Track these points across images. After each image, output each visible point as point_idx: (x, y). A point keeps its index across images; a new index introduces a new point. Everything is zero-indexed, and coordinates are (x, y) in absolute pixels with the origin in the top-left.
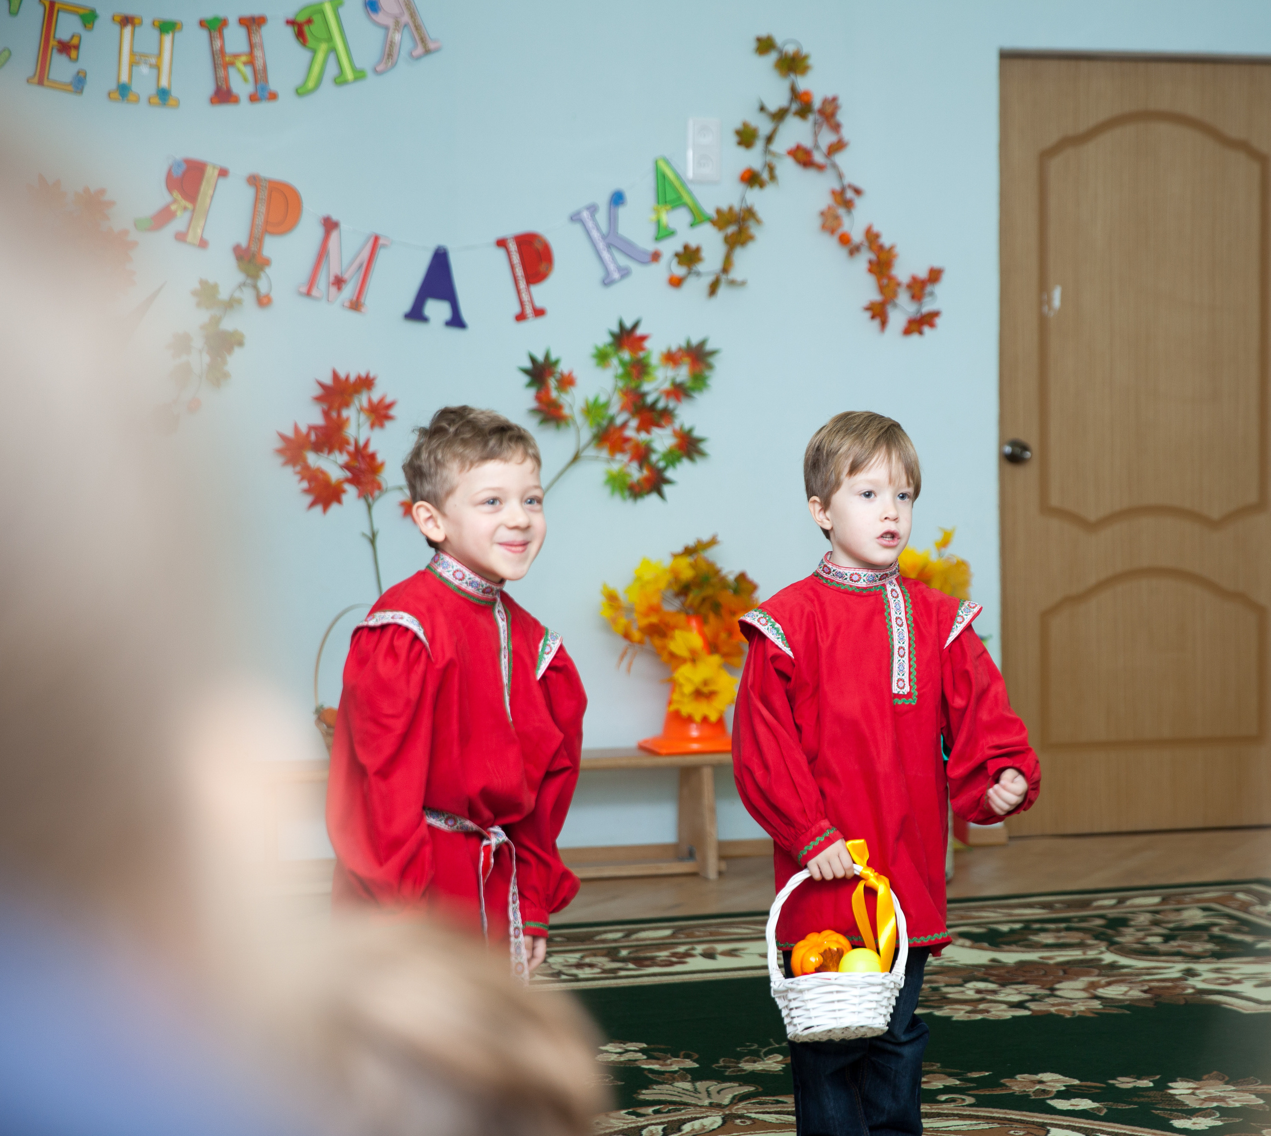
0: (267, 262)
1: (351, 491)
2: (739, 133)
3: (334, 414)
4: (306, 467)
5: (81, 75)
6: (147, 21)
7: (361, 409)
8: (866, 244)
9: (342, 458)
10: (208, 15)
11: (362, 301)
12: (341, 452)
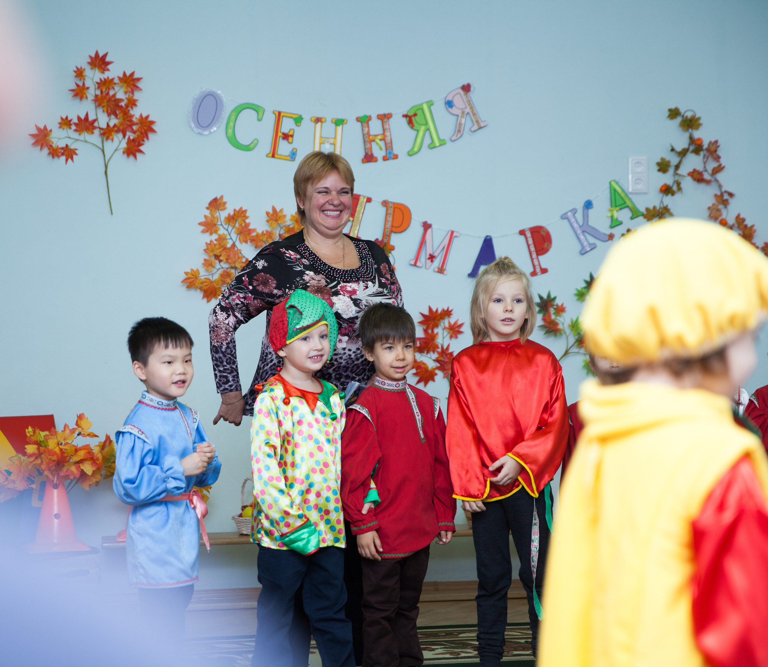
0: (393, 248)
1: (440, 374)
2: (658, 164)
3: (430, 331)
5: (294, 150)
6: (329, 120)
7: (445, 328)
8: (736, 225)
9: (435, 356)
10: (361, 115)
11: (444, 268)
12: (434, 352)
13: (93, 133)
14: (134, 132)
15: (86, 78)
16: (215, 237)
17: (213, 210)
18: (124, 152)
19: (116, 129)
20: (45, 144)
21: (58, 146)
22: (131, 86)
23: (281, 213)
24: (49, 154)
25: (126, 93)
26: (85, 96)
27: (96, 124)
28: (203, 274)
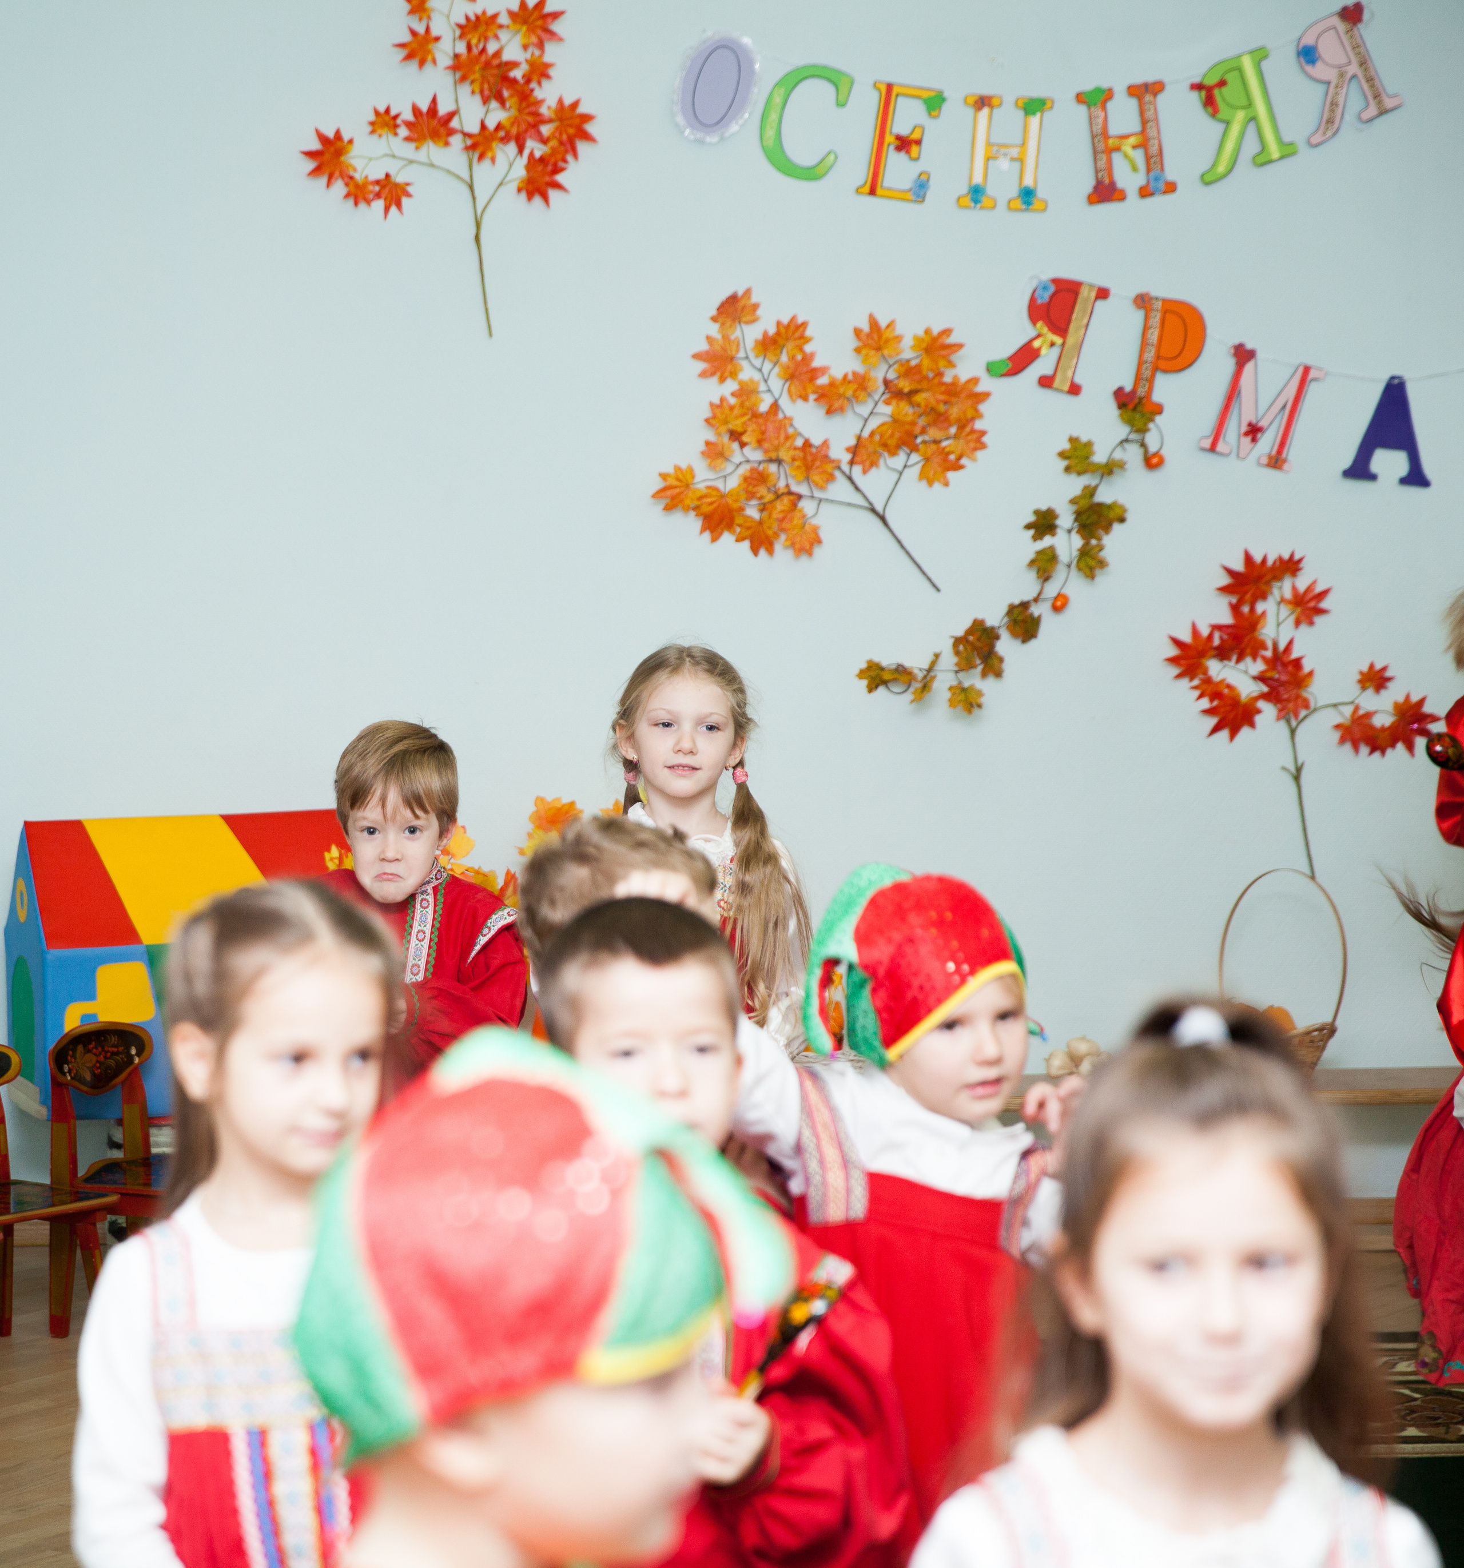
0: (1159, 409)
1: (1268, 711)
3: (1246, 609)
4: (1208, 681)
5: (924, 177)
6: (1009, 100)
7: (1283, 600)
9: (1258, 667)
10: (1087, 86)
11: (1284, 455)
12: (1254, 658)
13: (447, 144)
14: (544, 141)
15: (433, 15)
16: (731, 386)
17: (728, 324)
18: (519, 190)
19: (502, 134)
20: (337, 174)
21: (366, 177)
22: (539, 32)
23: (889, 330)
24: (347, 196)
25: (525, 47)
26: (430, 58)
27: (454, 123)
28: (703, 477)
